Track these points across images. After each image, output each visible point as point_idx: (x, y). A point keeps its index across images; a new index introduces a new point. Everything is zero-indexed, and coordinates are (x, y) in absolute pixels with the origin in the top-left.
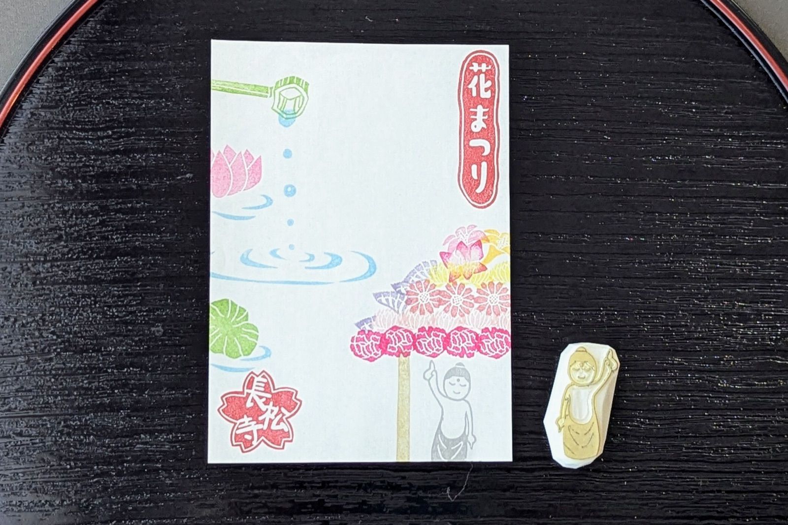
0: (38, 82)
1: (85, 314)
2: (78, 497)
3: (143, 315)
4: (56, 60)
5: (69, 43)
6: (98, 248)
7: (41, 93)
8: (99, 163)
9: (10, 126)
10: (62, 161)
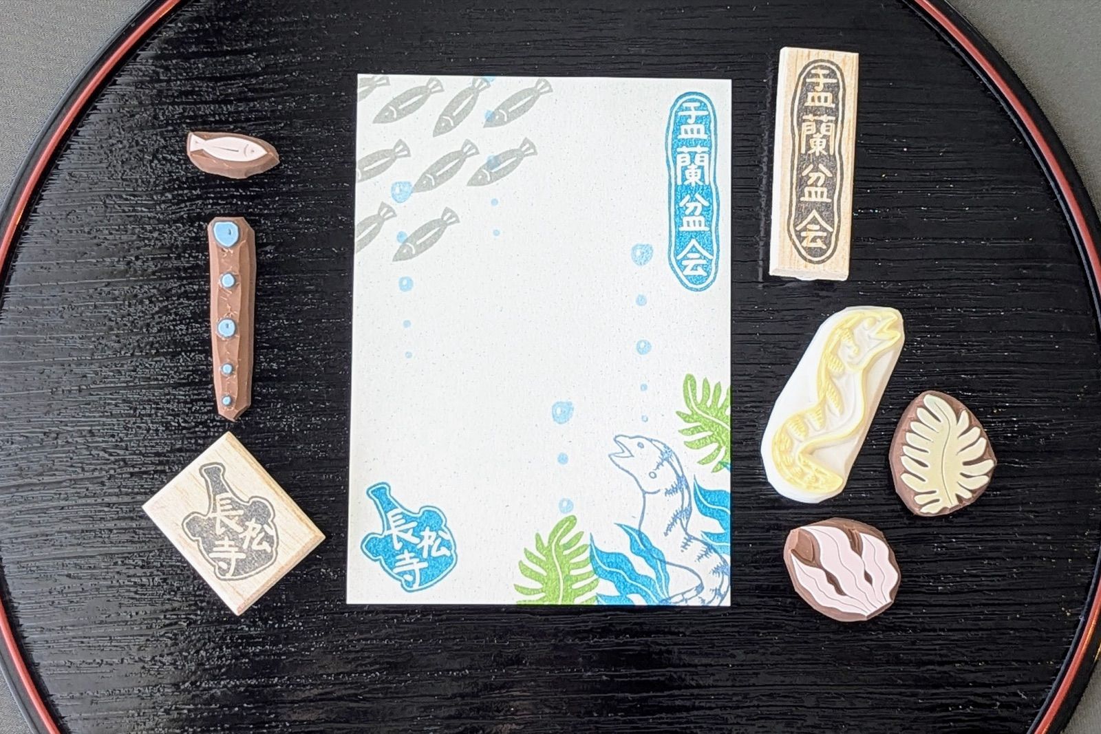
0: (76, 134)
1: (143, 425)
2: (142, 654)
3: (216, 426)
4: (99, 106)
5: (114, 83)
6: (158, 342)
7: (82, 148)
8: (156, 234)
9: (44, 191)
10: (111, 234)
